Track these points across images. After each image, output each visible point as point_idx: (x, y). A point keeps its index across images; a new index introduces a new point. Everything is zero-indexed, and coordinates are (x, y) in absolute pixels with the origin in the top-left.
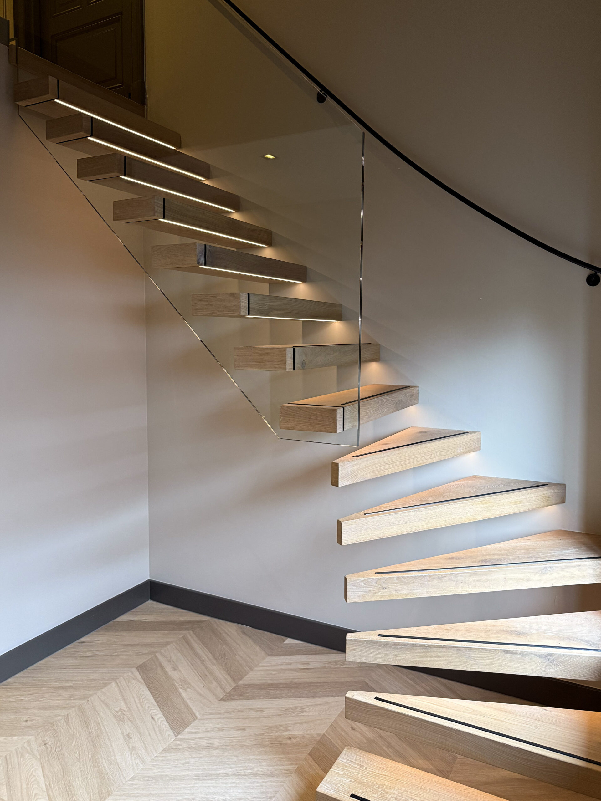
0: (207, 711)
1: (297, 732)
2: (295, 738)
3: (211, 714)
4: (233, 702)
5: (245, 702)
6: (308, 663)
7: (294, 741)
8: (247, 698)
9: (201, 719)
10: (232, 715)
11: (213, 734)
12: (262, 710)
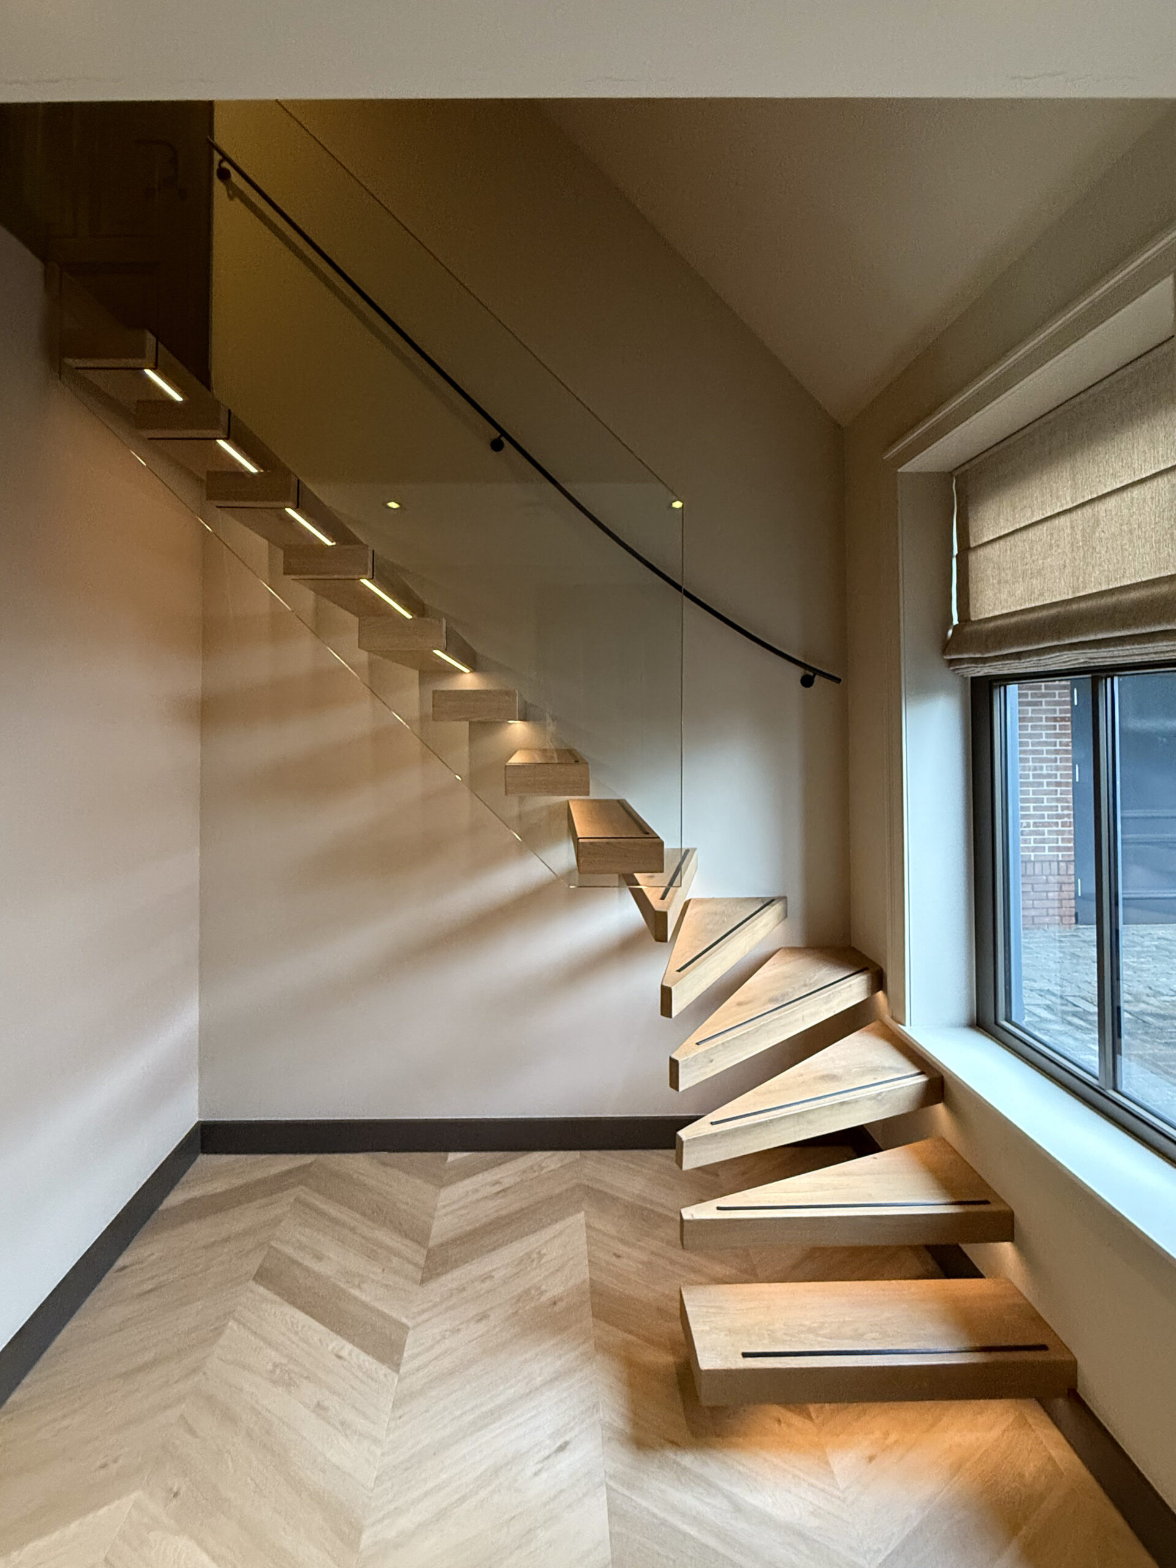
0: (416, 1310)
1: (555, 1288)
2: (561, 1299)
3: (424, 1311)
4: (443, 1279)
5: (457, 1273)
6: (497, 1183)
7: (561, 1305)
8: (456, 1265)
9: (415, 1327)
10: (454, 1300)
11: (447, 1343)
12: (489, 1277)
